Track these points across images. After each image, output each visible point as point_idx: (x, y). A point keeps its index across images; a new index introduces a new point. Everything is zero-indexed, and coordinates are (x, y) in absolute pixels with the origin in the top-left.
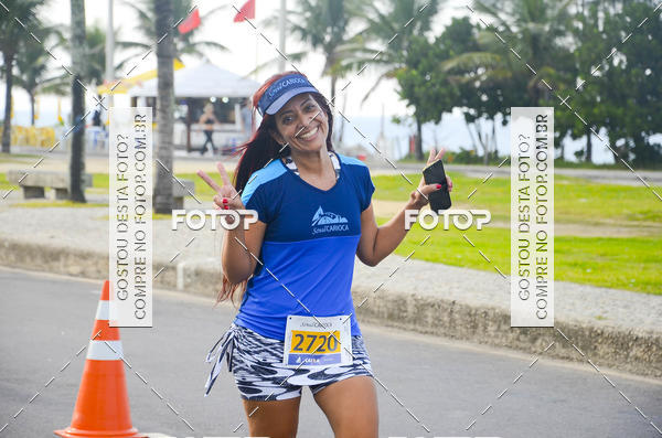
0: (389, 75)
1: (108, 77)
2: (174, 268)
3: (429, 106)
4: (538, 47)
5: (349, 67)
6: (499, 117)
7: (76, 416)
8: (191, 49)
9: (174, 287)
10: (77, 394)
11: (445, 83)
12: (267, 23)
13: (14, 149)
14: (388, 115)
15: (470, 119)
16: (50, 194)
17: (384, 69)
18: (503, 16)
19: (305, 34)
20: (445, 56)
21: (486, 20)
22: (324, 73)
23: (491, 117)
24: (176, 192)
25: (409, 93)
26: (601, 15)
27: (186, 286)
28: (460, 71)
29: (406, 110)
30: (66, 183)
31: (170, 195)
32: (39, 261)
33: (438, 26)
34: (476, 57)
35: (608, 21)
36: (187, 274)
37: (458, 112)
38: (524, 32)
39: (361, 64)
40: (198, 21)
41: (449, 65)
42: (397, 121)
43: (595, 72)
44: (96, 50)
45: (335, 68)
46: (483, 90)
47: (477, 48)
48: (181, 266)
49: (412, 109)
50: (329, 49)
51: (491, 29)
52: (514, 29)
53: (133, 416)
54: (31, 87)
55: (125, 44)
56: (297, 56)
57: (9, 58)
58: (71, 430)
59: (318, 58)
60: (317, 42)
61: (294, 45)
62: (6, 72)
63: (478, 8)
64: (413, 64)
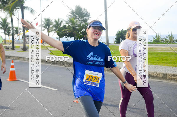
0: (56, 32)
1: (19, 33)
2: (25, 58)
3: (61, 36)
4: (74, 28)
5: (50, 31)
6: (70, 37)
7: (9, 78)
9: (25, 60)
10: (9, 75)
11: (63, 33)
12: (40, 26)
13: (6, 43)
14: (56, 37)
15: (66, 37)
16: (10, 49)
17: (55, 31)
18: (69, 24)
19: (45, 27)
20: (63, 29)
21: (68, 25)
22: (47, 32)
23: (69, 37)
24: (26, 48)
25: (58, 34)
26: (81, 24)
27: (27, 60)
28: (65, 31)
29: (58, 37)
30: (12, 47)
31: (25, 49)
32: (8, 58)
33: (62, 26)
34: (67, 30)
35: (82, 25)
36: (27, 59)
37: (64, 37)
38: (72, 26)
39: (52, 31)
41: (63, 31)
42: (57, 38)
43: (81, 31)
44: (17, 30)
45: (49, 31)
46: (67, 34)
47: (67, 28)
48: (26, 58)
49: (59, 36)
50: (48, 29)
51: (68, 26)
52: (71, 26)
53: (17, 77)
54: (8, 35)
55: (21, 29)
56: (44, 30)
57: (5, 31)
58: (8, 80)
59: (46, 30)
60: (46, 28)
61: (43, 28)
62: (5, 33)
63: (67, 23)
64: (59, 31)
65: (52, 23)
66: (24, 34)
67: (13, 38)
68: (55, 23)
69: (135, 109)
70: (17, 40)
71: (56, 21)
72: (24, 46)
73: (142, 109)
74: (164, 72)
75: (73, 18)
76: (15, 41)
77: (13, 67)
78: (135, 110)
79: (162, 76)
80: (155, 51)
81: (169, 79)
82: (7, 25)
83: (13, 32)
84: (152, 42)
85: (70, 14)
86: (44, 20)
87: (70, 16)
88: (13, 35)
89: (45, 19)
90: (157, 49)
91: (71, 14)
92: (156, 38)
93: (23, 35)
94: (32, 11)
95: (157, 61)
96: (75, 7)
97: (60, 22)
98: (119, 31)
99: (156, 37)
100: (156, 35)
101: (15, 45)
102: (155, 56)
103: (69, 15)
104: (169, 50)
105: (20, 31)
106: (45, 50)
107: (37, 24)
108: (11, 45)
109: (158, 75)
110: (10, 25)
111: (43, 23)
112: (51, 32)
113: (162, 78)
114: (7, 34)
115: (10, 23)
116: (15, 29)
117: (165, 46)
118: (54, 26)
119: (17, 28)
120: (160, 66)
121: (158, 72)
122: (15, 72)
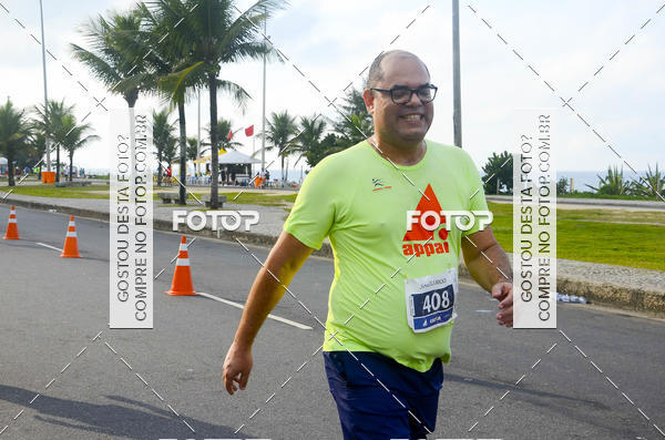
0: (304, 155)
1: (198, 156)
2: (216, 231)
5: (289, 152)
7: (173, 286)
8: (229, 146)
9: (216, 237)
10: (174, 277)
12: (258, 136)
16: (173, 201)
17: (302, 153)
18: (346, 133)
19: (272, 140)
21: (340, 135)
22: (280, 155)
24: (219, 200)
27: (221, 237)
30: (178, 197)
31: (217, 202)
33: (322, 137)
36: (221, 232)
39: (294, 151)
40: (232, 135)
44: (194, 146)
45: (284, 154)
50: (281, 146)
51: (342, 138)
53: (194, 286)
54: (169, 161)
55: (205, 145)
56: (269, 149)
57: (160, 150)
58: (170, 292)
59: (277, 150)
60: (276, 143)
61: (268, 144)
62: (159, 155)
63: (337, 130)
64: (312, 151)
65: (295, 128)
66: (215, 159)
67: (183, 169)
68: (302, 129)
69: (544, 394)
70: (193, 175)
71: (305, 123)
72: (214, 193)
73: (567, 398)
74: (635, 287)
75: (357, 114)
76: (187, 180)
77: (184, 255)
78: (547, 400)
79: (628, 298)
80: (606, 219)
81: (650, 309)
82: (167, 134)
83: (182, 153)
84: (596, 192)
85: (348, 105)
86: (272, 121)
87: (348, 109)
88: (183, 163)
89: (275, 117)
90: (610, 213)
91: (351, 102)
92: (608, 182)
93: (210, 162)
94: (240, 93)
95: (614, 253)
96: (362, 83)
97: (317, 126)
98: (496, 158)
99: (610, 177)
100: (610, 171)
101: (188, 191)
102: (604, 235)
103: (345, 108)
104: (649, 221)
105: (202, 149)
106: (272, 208)
107: (249, 132)
108: (176, 191)
109: (618, 295)
110: (176, 134)
111: (267, 128)
112: (290, 156)
113: (629, 304)
114: (165, 159)
115: (178, 126)
116: (188, 145)
117: (635, 206)
118: (301, 137)
119: (193, 142)
120: (621, 267)
121: (617, 285)
122: (191, 268)
